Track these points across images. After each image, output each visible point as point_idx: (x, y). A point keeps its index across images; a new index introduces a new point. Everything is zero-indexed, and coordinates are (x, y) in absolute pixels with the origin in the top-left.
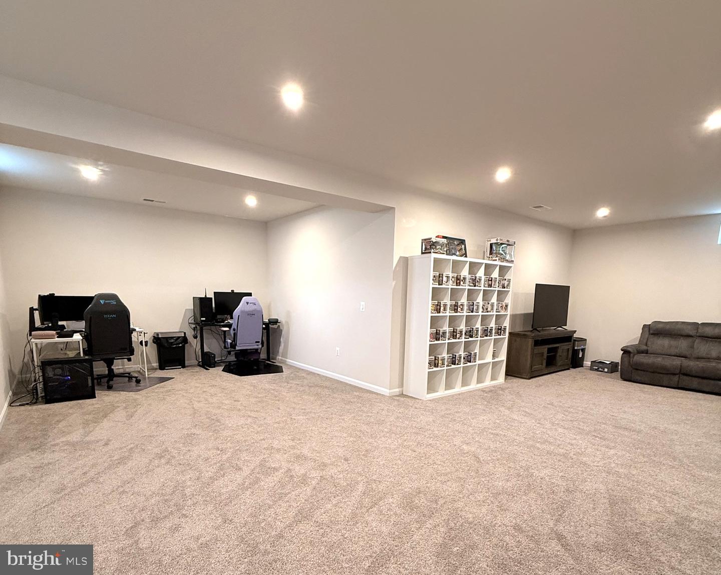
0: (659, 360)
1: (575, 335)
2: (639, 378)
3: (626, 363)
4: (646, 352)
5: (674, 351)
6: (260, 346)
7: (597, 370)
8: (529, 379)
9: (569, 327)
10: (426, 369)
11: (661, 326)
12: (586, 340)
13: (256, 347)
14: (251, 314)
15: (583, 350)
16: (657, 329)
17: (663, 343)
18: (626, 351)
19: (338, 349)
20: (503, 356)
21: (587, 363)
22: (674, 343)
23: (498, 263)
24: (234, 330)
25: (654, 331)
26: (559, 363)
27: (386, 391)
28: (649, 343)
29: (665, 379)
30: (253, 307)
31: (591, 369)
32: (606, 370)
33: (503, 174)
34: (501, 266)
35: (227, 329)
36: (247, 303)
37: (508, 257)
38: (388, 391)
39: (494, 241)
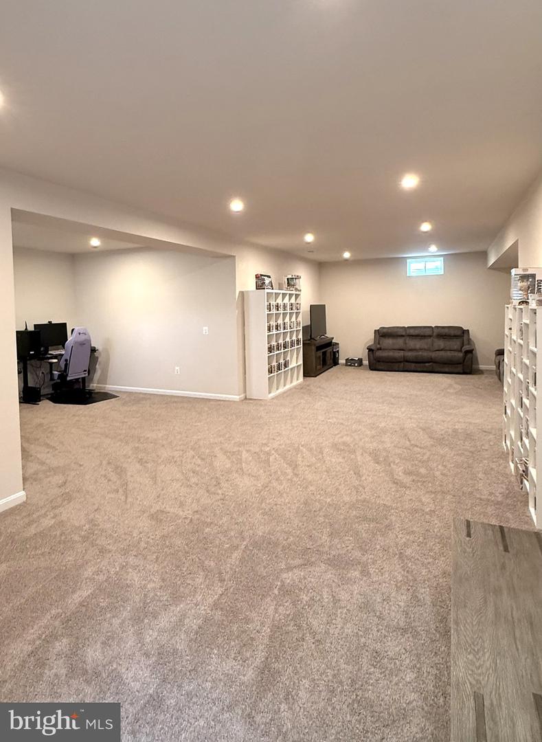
0: (391, 354)
1: (333, 341)
2: (380, 368)
3: (372, 358)
4: (380, 349)
5: (397, 347)
6: (87, 375)
7: (350, 365)
8: (316, 377)
9: (329, 335)
10: (267, 376)
11: (385, 330)
12: (338, 344)
13: (83, 376)
14: (82, 344)
15: (338, 351)
16: (384, 333)
17: (388, 342)
18: (370, 350)
19: (177, 368)
20: (301, 362)
21: (342, 361)
22: (395, 341)
23: (294, 292)
24: (66, 360)
25: (382, 334)
26: (328, 363)
27: (237, 398)
28: (381, 343)
29: (396, 366)
30: (83, 338)
31: (346, 365)
32: (356, 365)
33: (309, 238)
34: (296, 295)
35: (56, 361)
36: (80, 334)
37: (299, 289)
38: (238, 397)
39: (290, 277)
